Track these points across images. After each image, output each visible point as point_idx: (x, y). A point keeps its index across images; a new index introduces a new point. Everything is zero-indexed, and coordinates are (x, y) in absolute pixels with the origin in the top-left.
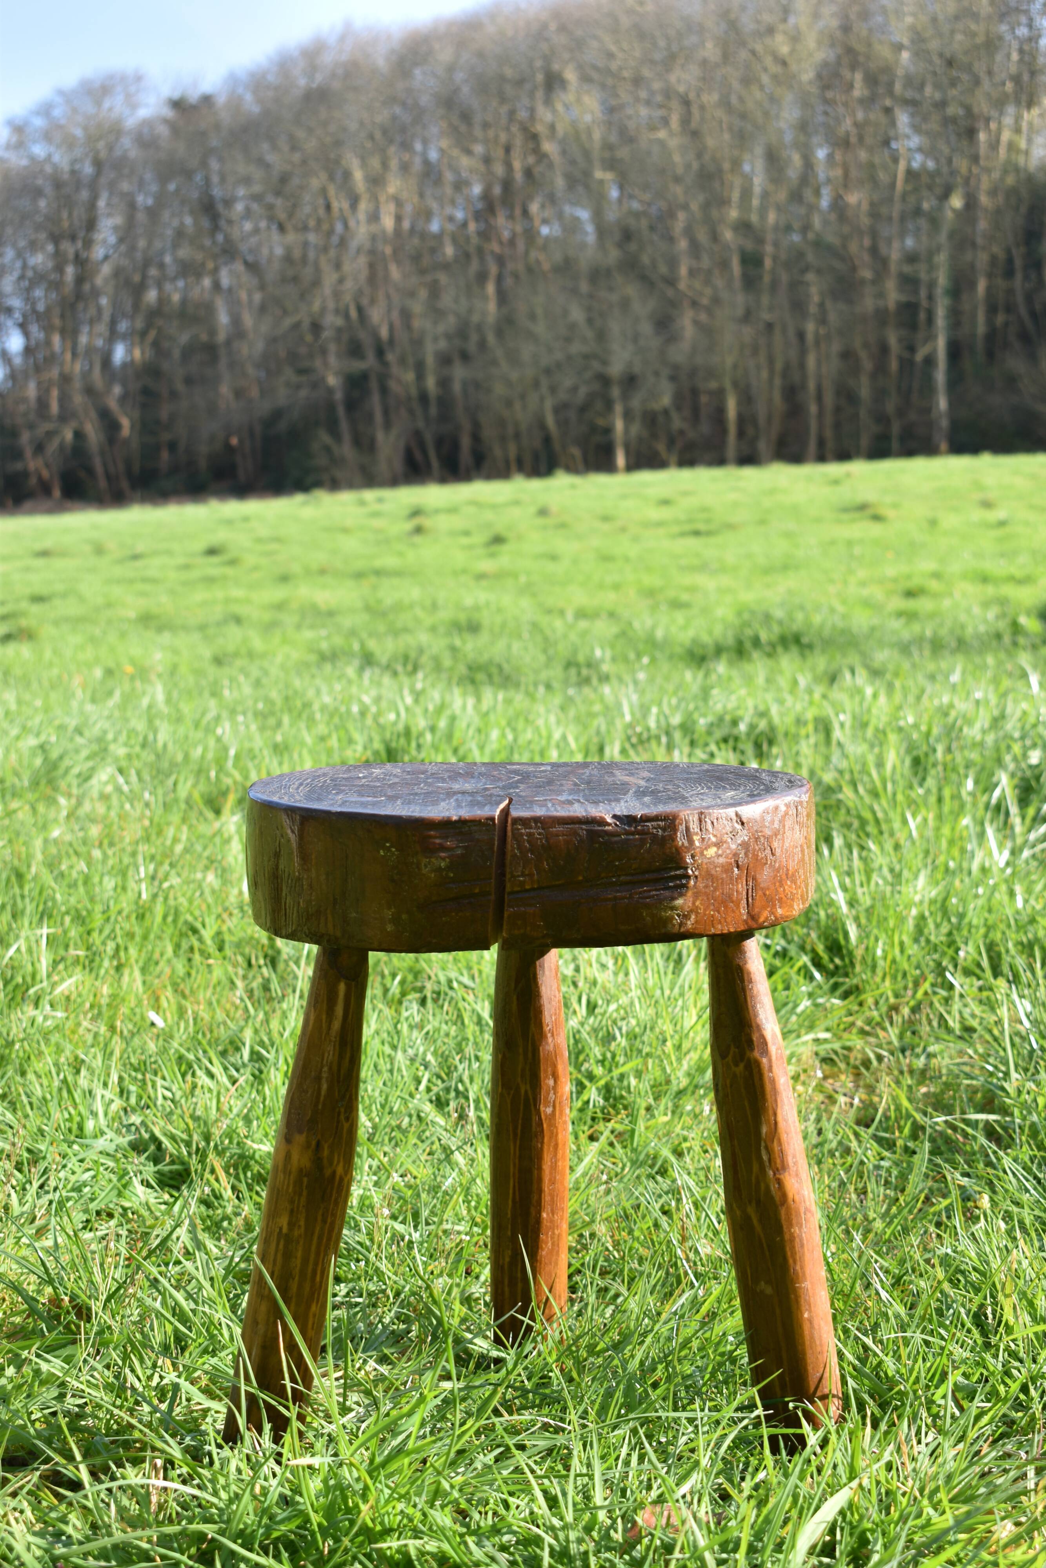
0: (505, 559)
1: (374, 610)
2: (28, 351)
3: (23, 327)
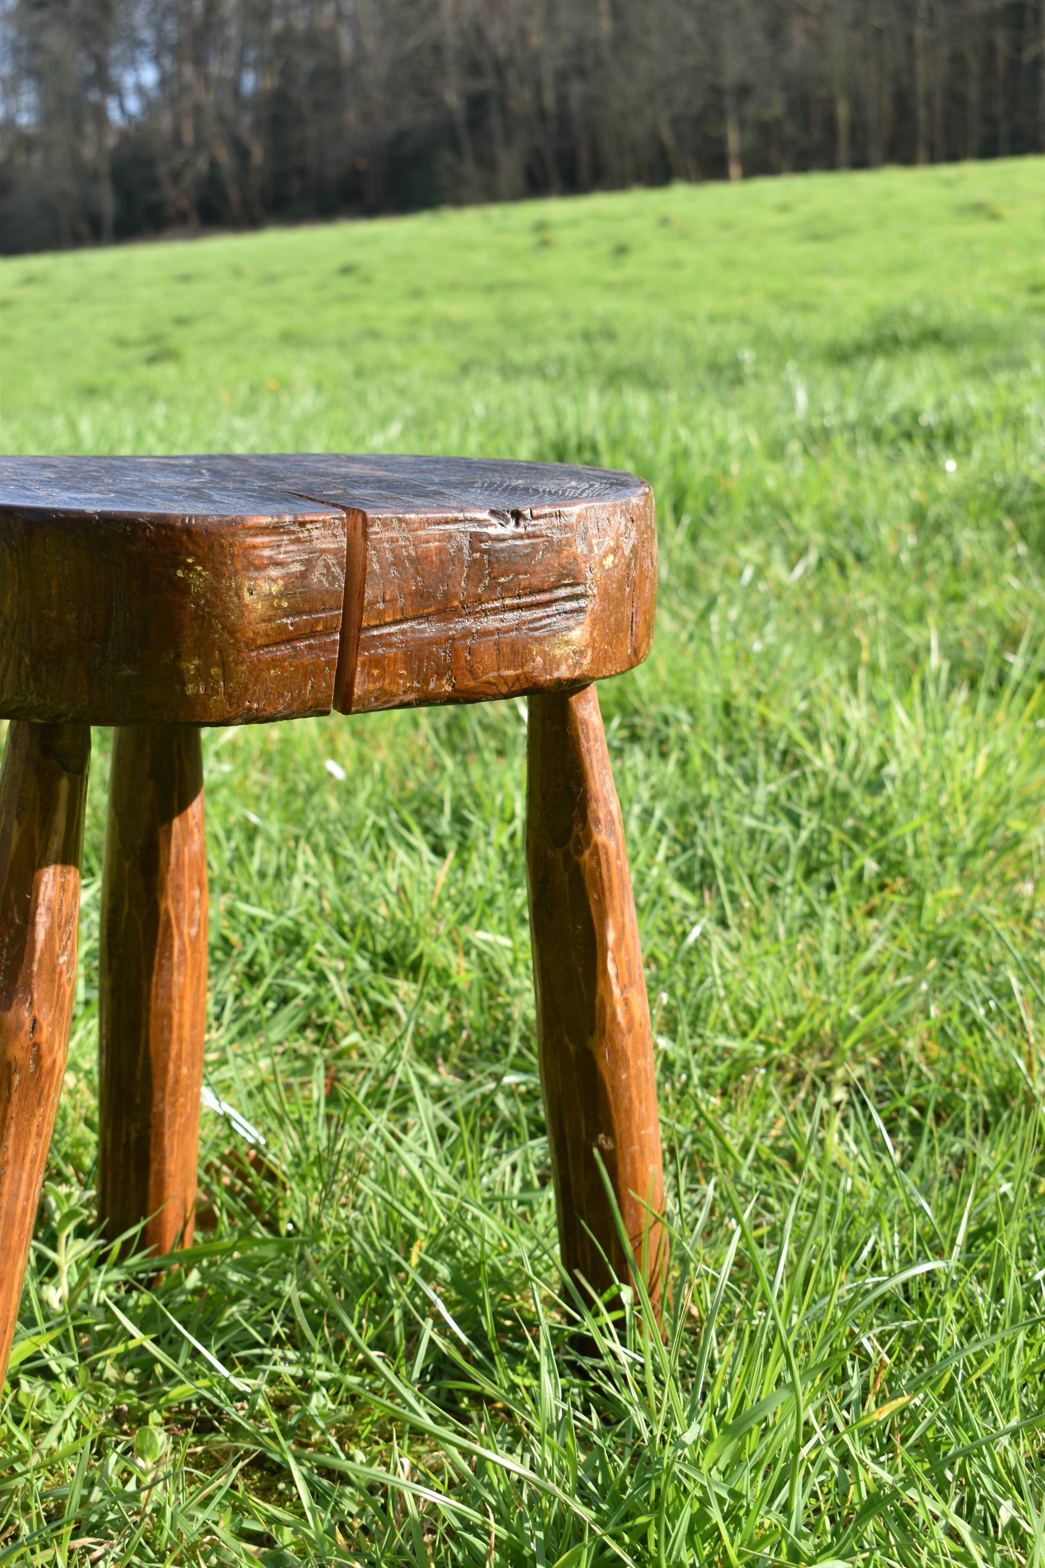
0: (630, 268)
1: (508, 322)
2: (163, 82)
3: (156, 59)
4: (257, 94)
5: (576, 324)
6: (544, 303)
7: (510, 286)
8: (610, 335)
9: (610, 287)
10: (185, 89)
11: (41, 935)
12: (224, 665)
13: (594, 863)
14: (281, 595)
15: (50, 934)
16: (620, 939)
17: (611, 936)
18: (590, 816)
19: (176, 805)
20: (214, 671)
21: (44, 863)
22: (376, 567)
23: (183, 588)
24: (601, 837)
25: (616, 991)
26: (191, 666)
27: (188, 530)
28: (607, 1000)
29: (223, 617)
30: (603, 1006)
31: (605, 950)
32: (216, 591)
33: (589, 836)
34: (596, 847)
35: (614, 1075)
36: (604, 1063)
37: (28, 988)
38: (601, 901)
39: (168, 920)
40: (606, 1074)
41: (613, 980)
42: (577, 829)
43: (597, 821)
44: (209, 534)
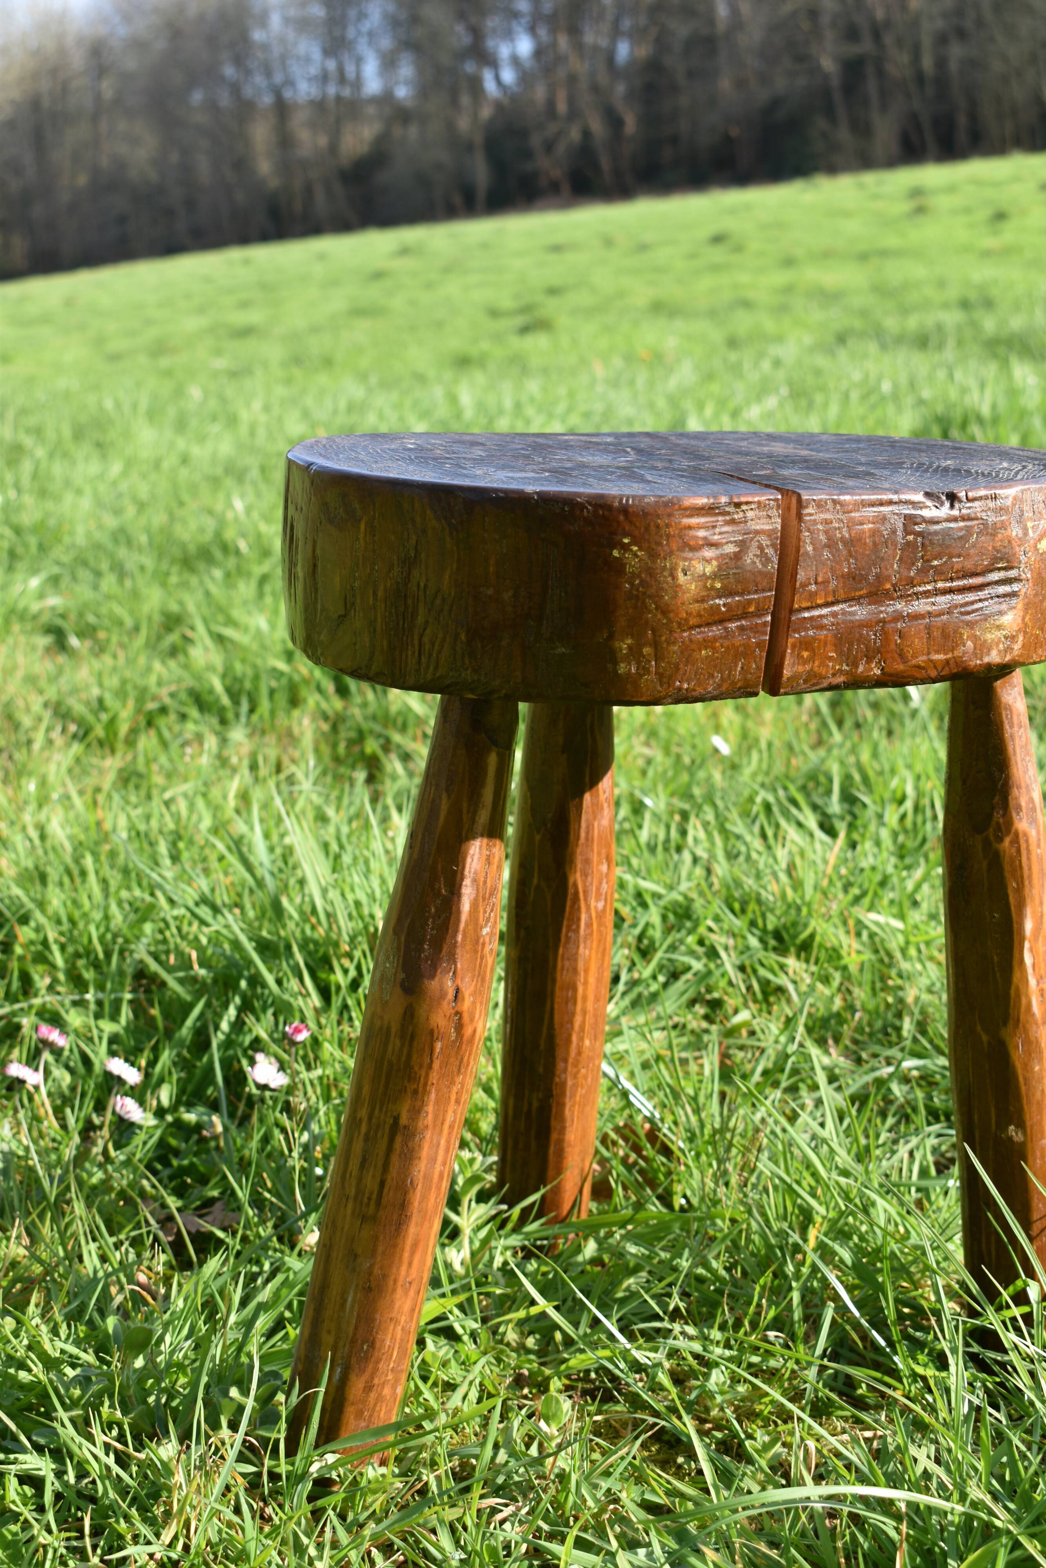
0: (1009, 234)
1: (882, 290)
2: (538, 53)
3: (532, 30)
4: (632, 61)
5: (953, 293)
6: (918, 271)
7: (884, 253)
8: (988, 304)
9: (986, 254)
10: (560, 59)
11: (466, 906)
12: (656, 645)
13: (1013, 850)
14: (715, 576)
15: (474, 906)
16: (1037, 929)
17: (1029, 926)
18: (1012, 803)
19: (587, 780)
20: (646, 650)
21: (471, 836)
22: (810, 548)
23: (618, 567)
24: (1022, 824)
25: (1032, 982)
26: (624, 645)
27: (625, 510)
28: (1023, 990)
29: (657, 597)
30: (1018, 996)
31: (1022, 939)
32: (650, 572)
33: (1009, 823)
34: (1017, 835)
35: (1026, 1066)
36: (1017, 1055)
37: (452, 959)
38: (1020, 890)
39: (576, 893)
40: (1018, 1066)
41: (1030, 970)
42: (997, 816)
43: (1019, 808)
44: (646, 514)
